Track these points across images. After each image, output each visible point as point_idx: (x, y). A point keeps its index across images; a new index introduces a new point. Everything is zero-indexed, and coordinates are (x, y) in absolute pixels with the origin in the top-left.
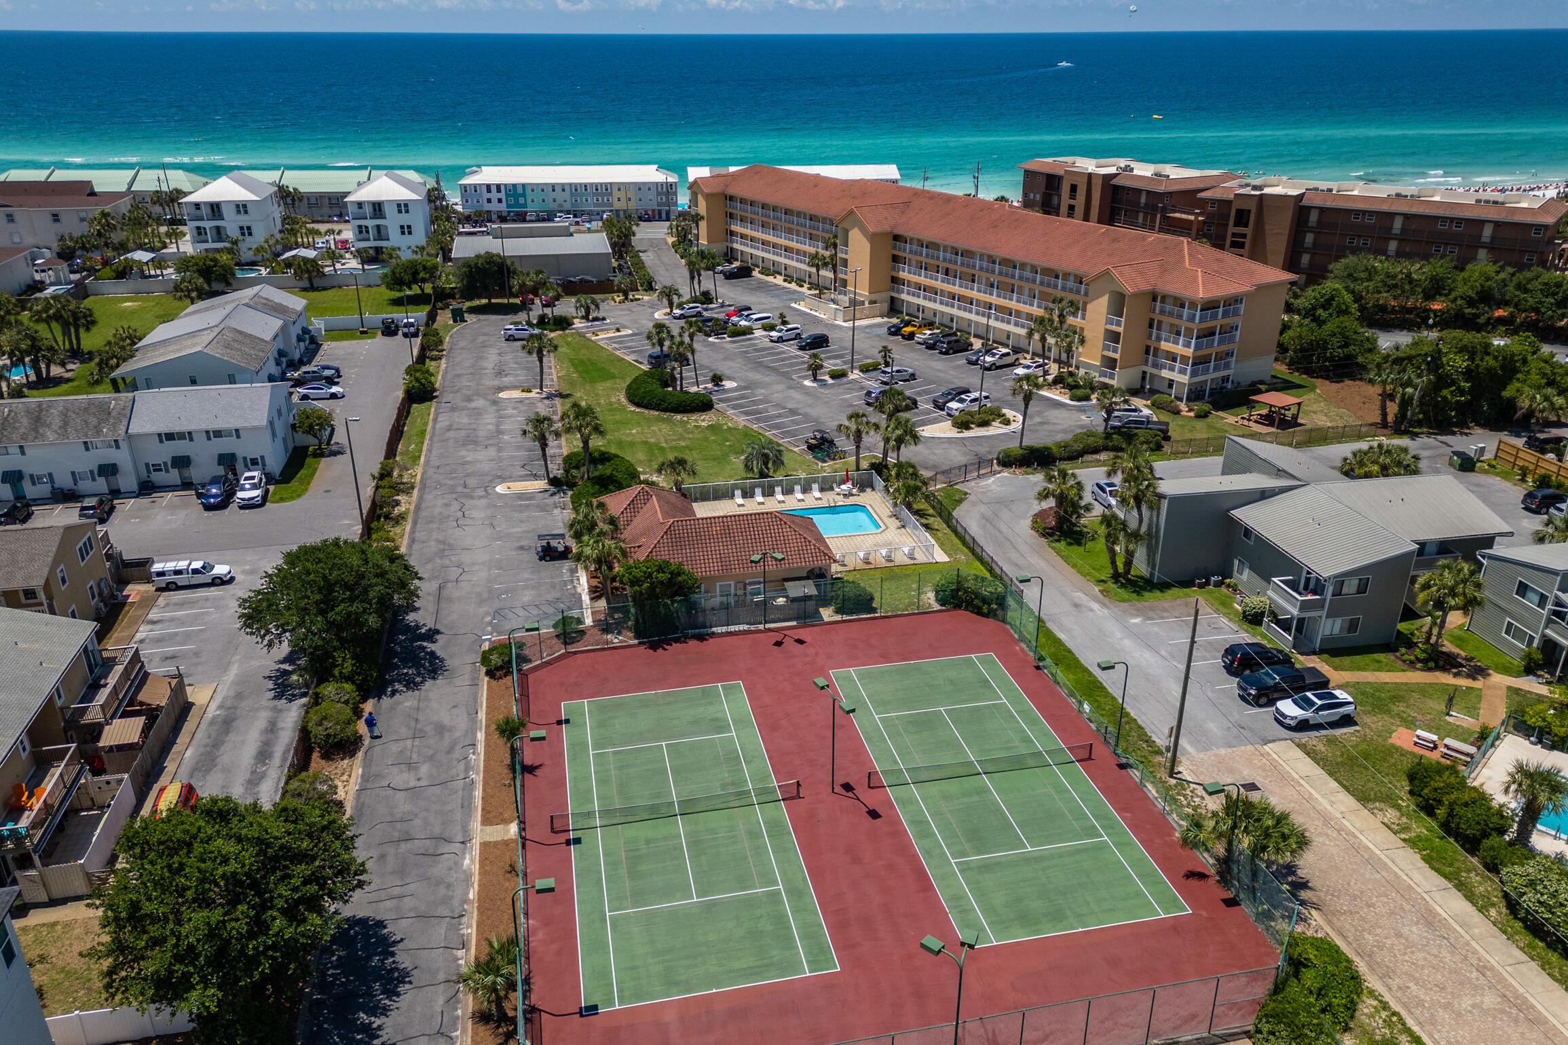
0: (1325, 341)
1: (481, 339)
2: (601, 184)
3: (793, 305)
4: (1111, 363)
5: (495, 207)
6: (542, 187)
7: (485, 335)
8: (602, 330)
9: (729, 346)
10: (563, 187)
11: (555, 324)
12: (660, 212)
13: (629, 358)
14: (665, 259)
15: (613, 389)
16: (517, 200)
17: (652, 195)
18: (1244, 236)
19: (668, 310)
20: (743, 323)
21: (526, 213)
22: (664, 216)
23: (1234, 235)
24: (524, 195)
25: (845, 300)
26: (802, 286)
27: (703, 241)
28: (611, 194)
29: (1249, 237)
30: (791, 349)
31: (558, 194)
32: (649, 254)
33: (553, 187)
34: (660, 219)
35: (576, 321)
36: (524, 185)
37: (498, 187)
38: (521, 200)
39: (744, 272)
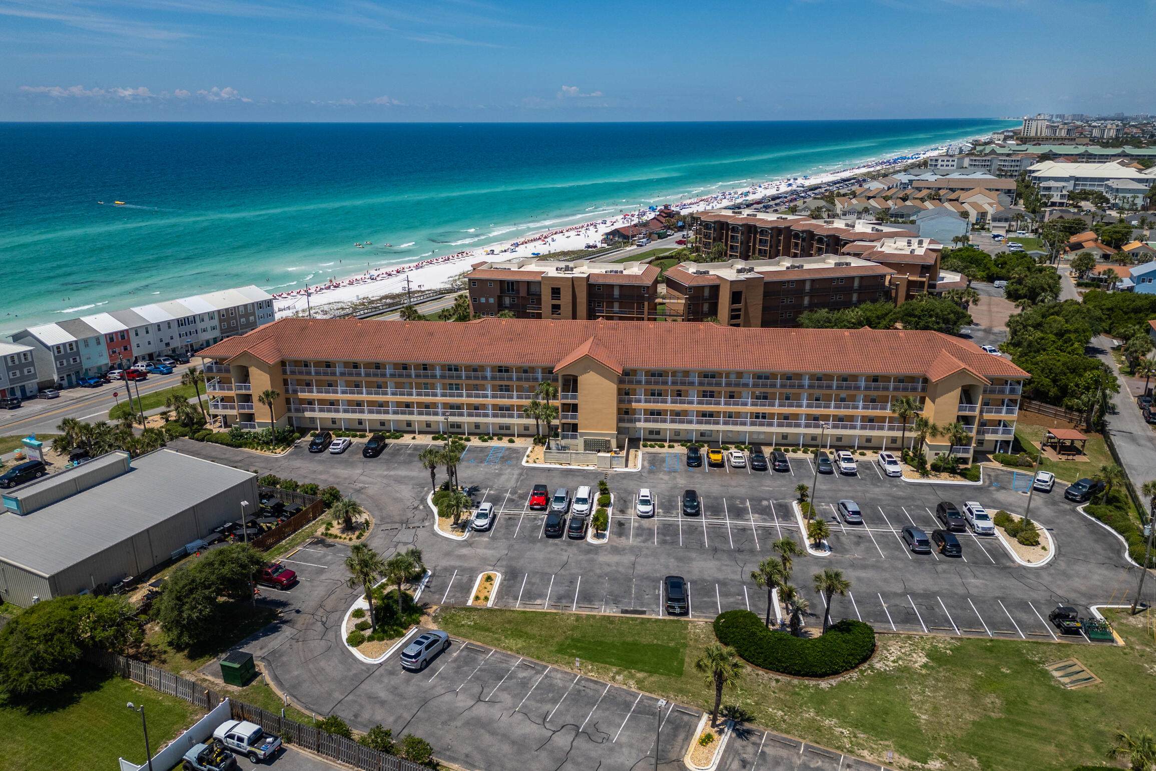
3: (526, 464)
9: (631, 541)
18: (739, 310)
23: (733, 310)
25: (575, 444)
27: (266, 419)
29: (743, 310)
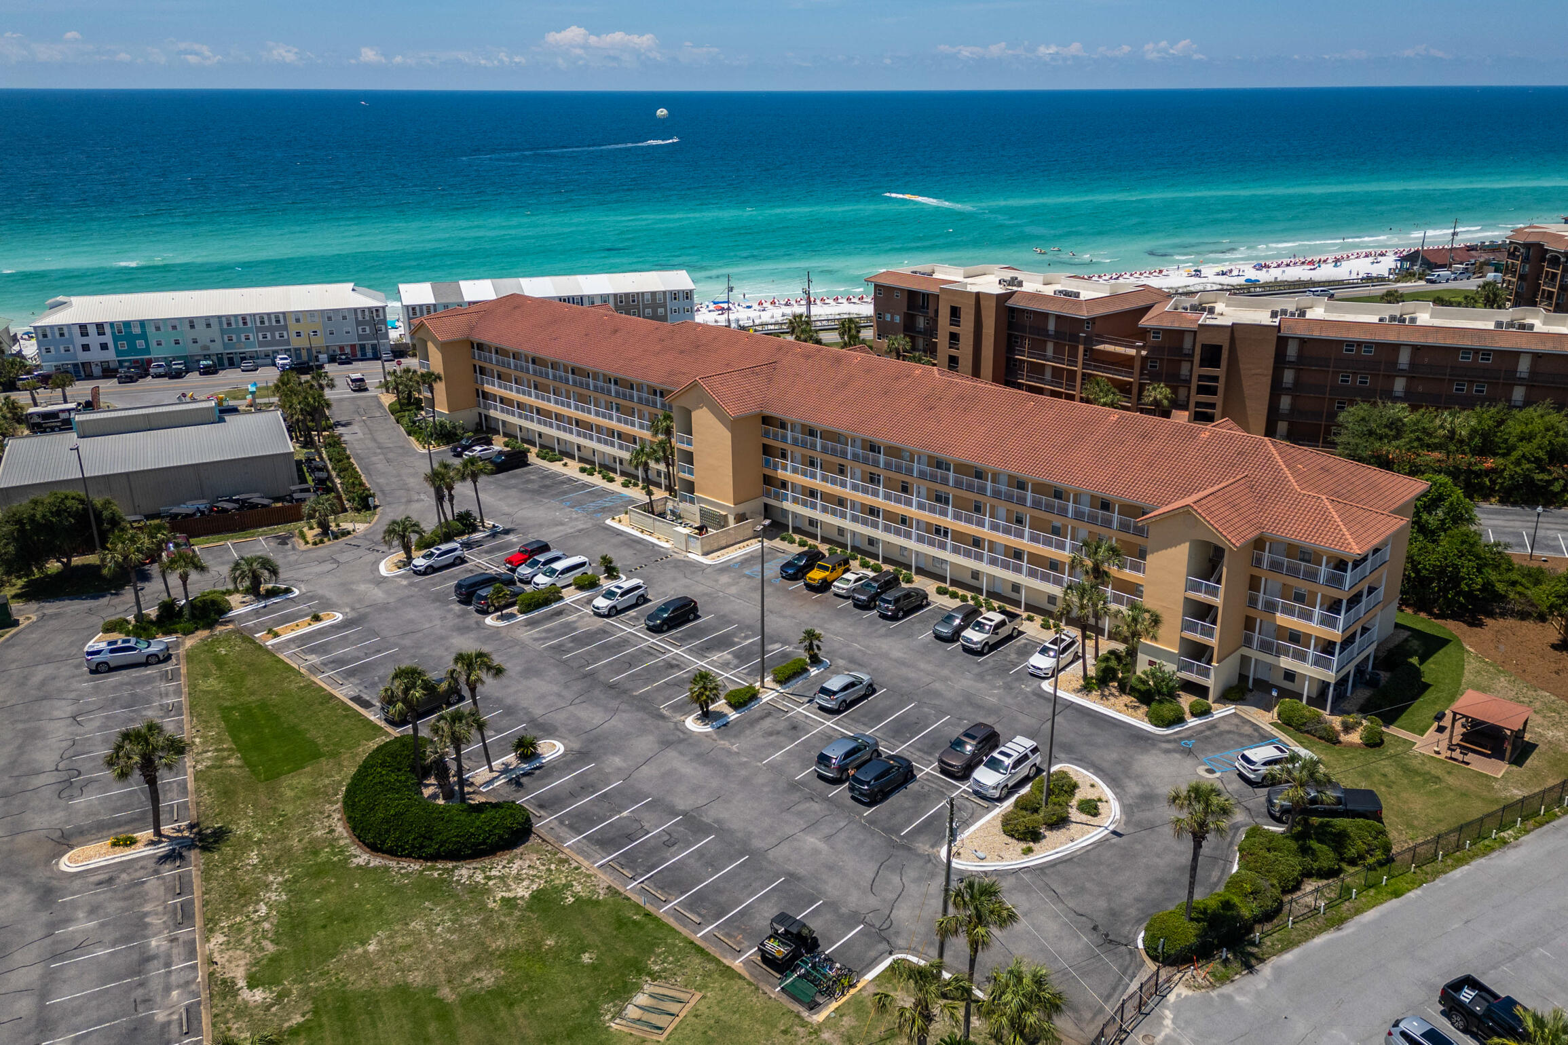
0: (1455, 566)
1: (41, 673)
2: (269, 314)
3: (609, 522)
4: (1199, 652)
5: (96, 355)
6: (174, 324)
7: (49, 660)
8: (286, 619)
9: (526, 635)
10: (208, 322)
11: (193, 616)
12: (363, 347)
13: (343, 692)
14: (382, 438)
15: (315, 793)
16: (132, 345)
17: (350, 326)
18: (1216, 379)
19: (401, 555)
20: (542, 580)
21: (150, 361)
22: (369, 354)
23: (1201, 378)
24: (144, 336)
25: (692, 511)
26: (611, 480)
27: (442, 408)
28: (285, 328)
29: (1222, 380)
30: (630, 628)
31: (200, 332)
32: (355, 428)
33: (192, 323)
34: (364, 358)
35: (235, 599)
36: (142, 323)
37: (100, 326)
38: (140, 344)
39: (514, 461)
